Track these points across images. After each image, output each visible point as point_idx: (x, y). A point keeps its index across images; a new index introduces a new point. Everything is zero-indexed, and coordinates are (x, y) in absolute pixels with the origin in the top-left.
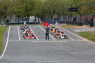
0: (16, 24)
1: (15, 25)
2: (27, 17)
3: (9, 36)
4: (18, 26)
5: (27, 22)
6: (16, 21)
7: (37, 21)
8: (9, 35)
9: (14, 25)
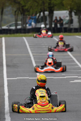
0: (17, 31)
1: (16, 35)
2: (47, 13)
3: (7, 66)
4: (24, 38)
5: (53, 26)
6: (16, 25)
7: (76, 24)
8: (7, 62)
9: (13, 35)
